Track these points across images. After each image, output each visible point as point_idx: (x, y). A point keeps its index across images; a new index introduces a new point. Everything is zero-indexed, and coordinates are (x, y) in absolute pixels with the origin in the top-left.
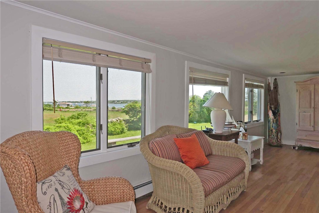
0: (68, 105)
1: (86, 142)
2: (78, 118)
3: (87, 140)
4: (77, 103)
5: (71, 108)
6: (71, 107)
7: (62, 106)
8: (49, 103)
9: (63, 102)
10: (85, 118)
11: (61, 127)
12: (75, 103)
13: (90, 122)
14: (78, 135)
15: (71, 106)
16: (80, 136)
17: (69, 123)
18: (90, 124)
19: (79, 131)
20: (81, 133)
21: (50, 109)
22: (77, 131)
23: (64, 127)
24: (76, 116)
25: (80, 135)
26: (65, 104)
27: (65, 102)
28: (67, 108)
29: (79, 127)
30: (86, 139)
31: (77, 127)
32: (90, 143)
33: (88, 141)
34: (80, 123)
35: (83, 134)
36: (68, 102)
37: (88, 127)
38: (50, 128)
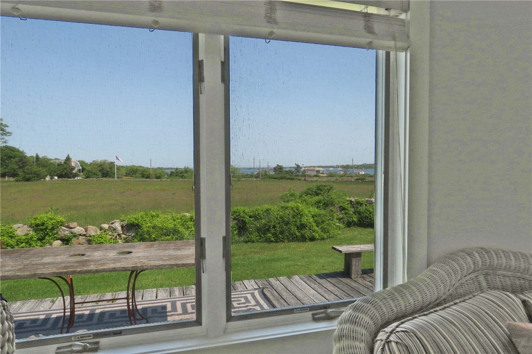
1: (326, 237)
2: (317, 194)
3: (328, 234)
4: (331, 169)
5: (322, 177)
6: (321, 175)
7: (309, 173)
8: (292, 169)
9: (311, 167)
10: (329, 194)
11: (287, 208)
12: (328, 169)
13: (336, 201)
14: (314, 224)
16: (318, 227)
17: (302, 202)
18: (336, 206)
19: (316, 216)
20: (320, 220)
21: (291, 177)
22: (313, 217)
23: (292, 208)
24: (314, 190)
25: (318, 224)
27: (314, 167)
28: (316, 176)
29: (316, 210)
30: (326, 232)
31: (314, 210)
32: (333, 239)
33: (331, 236)
34: (319, 202)
35: (323, 222)
36: (318, 167)
37: (332, 211)
38: (270, 209)
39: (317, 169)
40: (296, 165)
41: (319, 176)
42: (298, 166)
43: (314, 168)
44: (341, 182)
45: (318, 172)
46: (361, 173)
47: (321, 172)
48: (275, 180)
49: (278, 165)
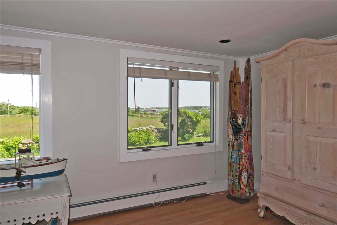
0: (154, 111)
7: (148, 112)
15: (157, 112)
26: (151, 110)
39: (154, 109)
41: (154, 114)
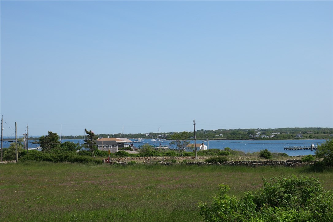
27: (113, 136)
36: (120, 136)
39: (119, 140)
40: (87, 132)
41: (126, 155)
42: (91, 134)
43: (113, 139)
44: (183, 166)
45: (121, 145)
46: (201, 147)
47: (125, 146)
48: (47, 162)
49: (50, 133)
